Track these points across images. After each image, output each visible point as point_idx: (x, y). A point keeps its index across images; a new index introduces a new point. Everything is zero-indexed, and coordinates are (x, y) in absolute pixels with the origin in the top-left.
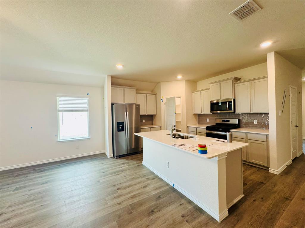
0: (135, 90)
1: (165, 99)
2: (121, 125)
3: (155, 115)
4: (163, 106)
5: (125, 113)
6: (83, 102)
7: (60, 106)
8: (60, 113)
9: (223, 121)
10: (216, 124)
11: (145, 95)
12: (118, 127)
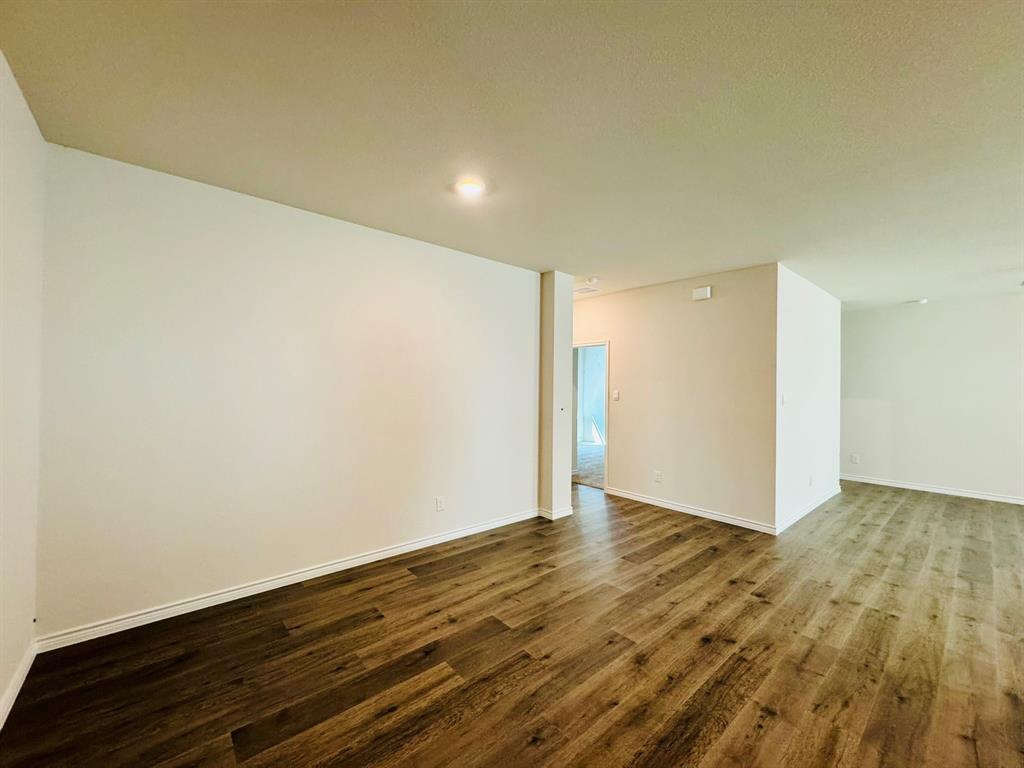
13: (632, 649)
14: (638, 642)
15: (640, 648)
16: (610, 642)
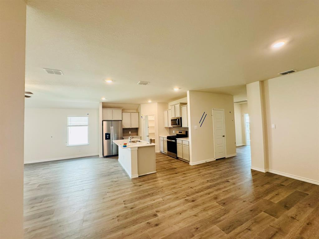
0: (121, 110)
1: (144, 116)
2: (108, 136)
3: (139, 128)
4: (143, 121)
5: (111, 127)
6: (84, 120)
7: (70, 123)
8: (69, 127)
9: (179, 132)
10: (177, 134)
11: (130, 113)
12: (106, 137)
13: (218, 201)
14: (215, 202)
15: (215, 201)
16: (224, 203)
